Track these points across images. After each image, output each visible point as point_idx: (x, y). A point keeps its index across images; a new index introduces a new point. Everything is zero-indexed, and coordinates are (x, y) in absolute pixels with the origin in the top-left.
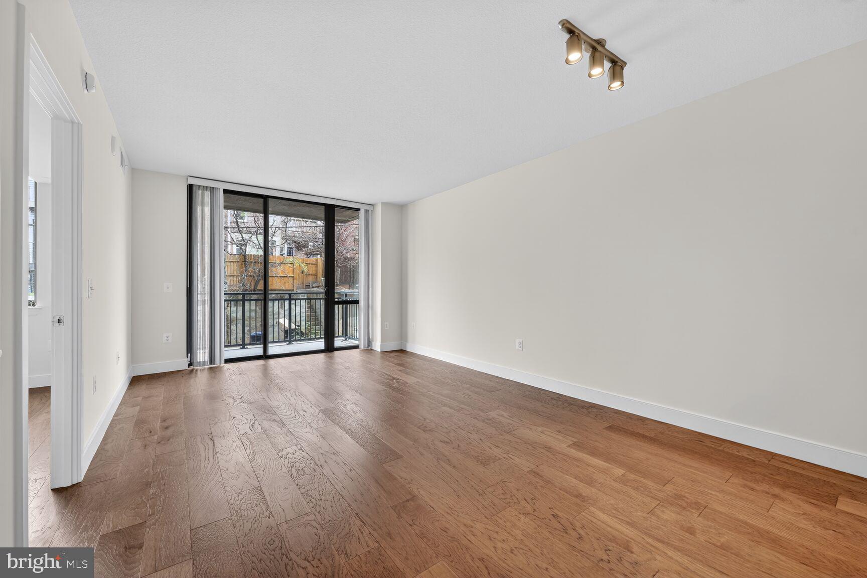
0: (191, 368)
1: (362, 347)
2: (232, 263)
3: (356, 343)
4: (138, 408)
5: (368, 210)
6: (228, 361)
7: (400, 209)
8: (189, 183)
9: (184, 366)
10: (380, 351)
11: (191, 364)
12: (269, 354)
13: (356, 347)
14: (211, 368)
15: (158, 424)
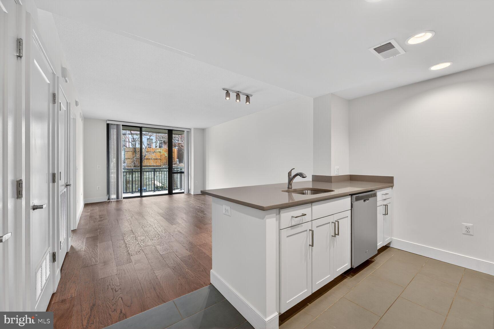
0: (109, 201)
1: (185, 193)
2: (128, 152)
3: (183, 191)
4: (89, 213)
5: (188, 131)
6: (124, 198)
7: (203, 131)
8: (107, 123)
9: (106, 200)
10: (193, 194)
11: (109, 199)
12: (143, 195)
13: (183, 193)
14: (117, 201)
15: (98, 217)
